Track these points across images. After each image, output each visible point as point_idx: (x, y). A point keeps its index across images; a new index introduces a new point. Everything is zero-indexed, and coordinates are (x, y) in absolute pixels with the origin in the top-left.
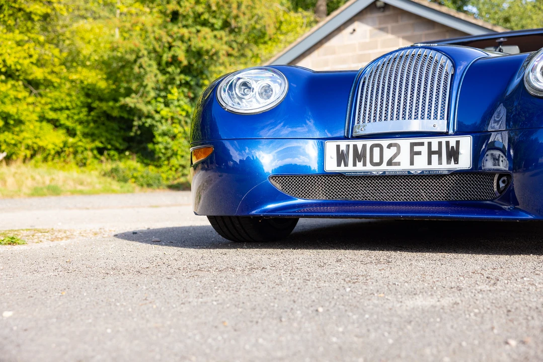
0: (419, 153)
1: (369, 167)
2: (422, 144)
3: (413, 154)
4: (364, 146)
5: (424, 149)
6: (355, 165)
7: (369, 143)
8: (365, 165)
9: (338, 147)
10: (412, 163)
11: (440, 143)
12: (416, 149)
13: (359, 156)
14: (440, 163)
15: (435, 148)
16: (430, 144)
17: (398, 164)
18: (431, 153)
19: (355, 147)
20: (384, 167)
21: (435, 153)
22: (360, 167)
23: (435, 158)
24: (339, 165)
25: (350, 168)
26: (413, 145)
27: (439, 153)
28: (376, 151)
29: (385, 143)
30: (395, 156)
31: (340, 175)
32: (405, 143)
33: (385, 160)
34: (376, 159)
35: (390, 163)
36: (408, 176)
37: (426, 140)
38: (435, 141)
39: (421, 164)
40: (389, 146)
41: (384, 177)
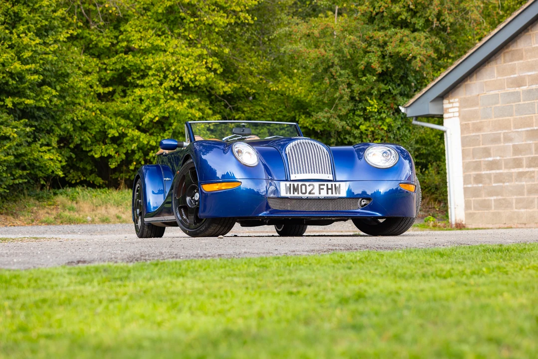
0: (323, 189)
1: (300, 195)
2: (324, 185)
3: (320, 189)
4: (298, 185)
5: (325, 187)
6: (294, 193)
7: (300, 183)
8: (298, 194)
9: (286, 184)
10: (320, 193)
11: (332, 185)
12: (322, 187)
13: (295, 190)
14: (332, 193)
15: (330, 187)
16: (327, 185)
17: (314, 194)
18: (328, 189)
19: (294, 185)
20: (307, 195)
21: (330, 189)
22: (296, 194)
23: (330, 191)
24: (287, 193)
25: (292, 195)
26: (320, 185)
27: (331, 189)
28: (304, 187)
29: (307, 184)
30: (312, 190)
31: (287, 198)
32: (316, 184)
33: (308, 192)
34: (304, 191)
35: (310, 193)
36: (319, 199)
37: (326, 183)
38: (330, 184)
39: (324, 194)
40: (309, 185)
41: (307, 199)
